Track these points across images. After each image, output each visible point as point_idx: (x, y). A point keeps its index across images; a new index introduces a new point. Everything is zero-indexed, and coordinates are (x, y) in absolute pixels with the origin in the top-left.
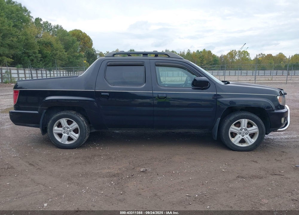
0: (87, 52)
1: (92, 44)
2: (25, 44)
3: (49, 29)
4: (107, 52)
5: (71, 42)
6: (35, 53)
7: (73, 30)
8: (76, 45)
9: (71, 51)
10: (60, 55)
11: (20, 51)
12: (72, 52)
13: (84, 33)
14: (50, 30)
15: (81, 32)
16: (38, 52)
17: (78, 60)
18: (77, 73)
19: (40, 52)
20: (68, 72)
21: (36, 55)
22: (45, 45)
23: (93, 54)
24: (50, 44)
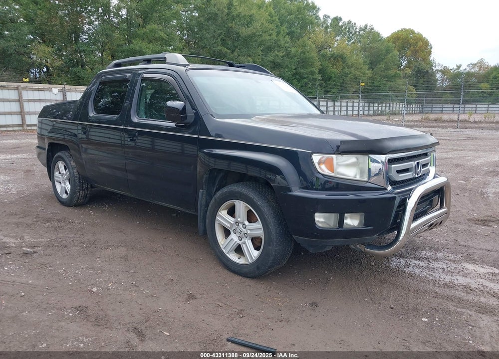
0: (416, 68)
1: (430, 53)
2: (299, 60)
3: (351, 33)
4: (457, 66)
5: (384, 52)
6: (312, 73)
7: (398, 31)
8: (392, 57)
9: (379, 68)
10: (355, 75)
11: (290, 71)
12: (382, 69)
13: (419, 34)
14: (353, 35)
15: (412, 32)
16: (317, 71)
17: (391, 84)
18: (388, 105)
19: (321, 71)
20: (369, 104)
21: (314, 77)
22: (334, 60)
23: (427, 71)
24: (342, 58)
